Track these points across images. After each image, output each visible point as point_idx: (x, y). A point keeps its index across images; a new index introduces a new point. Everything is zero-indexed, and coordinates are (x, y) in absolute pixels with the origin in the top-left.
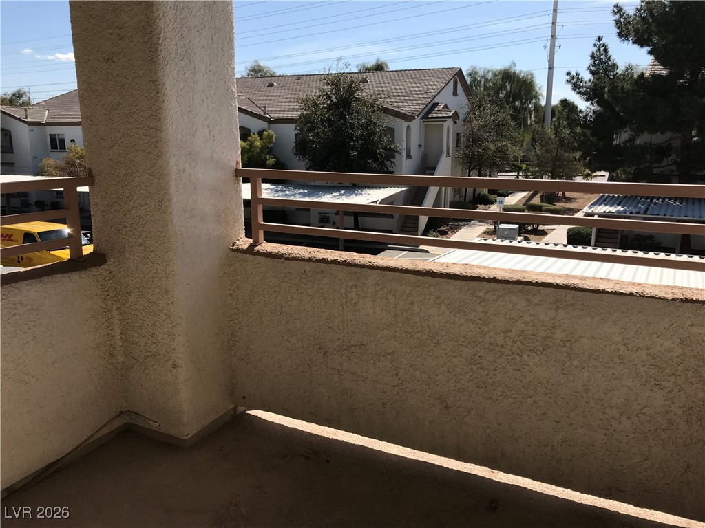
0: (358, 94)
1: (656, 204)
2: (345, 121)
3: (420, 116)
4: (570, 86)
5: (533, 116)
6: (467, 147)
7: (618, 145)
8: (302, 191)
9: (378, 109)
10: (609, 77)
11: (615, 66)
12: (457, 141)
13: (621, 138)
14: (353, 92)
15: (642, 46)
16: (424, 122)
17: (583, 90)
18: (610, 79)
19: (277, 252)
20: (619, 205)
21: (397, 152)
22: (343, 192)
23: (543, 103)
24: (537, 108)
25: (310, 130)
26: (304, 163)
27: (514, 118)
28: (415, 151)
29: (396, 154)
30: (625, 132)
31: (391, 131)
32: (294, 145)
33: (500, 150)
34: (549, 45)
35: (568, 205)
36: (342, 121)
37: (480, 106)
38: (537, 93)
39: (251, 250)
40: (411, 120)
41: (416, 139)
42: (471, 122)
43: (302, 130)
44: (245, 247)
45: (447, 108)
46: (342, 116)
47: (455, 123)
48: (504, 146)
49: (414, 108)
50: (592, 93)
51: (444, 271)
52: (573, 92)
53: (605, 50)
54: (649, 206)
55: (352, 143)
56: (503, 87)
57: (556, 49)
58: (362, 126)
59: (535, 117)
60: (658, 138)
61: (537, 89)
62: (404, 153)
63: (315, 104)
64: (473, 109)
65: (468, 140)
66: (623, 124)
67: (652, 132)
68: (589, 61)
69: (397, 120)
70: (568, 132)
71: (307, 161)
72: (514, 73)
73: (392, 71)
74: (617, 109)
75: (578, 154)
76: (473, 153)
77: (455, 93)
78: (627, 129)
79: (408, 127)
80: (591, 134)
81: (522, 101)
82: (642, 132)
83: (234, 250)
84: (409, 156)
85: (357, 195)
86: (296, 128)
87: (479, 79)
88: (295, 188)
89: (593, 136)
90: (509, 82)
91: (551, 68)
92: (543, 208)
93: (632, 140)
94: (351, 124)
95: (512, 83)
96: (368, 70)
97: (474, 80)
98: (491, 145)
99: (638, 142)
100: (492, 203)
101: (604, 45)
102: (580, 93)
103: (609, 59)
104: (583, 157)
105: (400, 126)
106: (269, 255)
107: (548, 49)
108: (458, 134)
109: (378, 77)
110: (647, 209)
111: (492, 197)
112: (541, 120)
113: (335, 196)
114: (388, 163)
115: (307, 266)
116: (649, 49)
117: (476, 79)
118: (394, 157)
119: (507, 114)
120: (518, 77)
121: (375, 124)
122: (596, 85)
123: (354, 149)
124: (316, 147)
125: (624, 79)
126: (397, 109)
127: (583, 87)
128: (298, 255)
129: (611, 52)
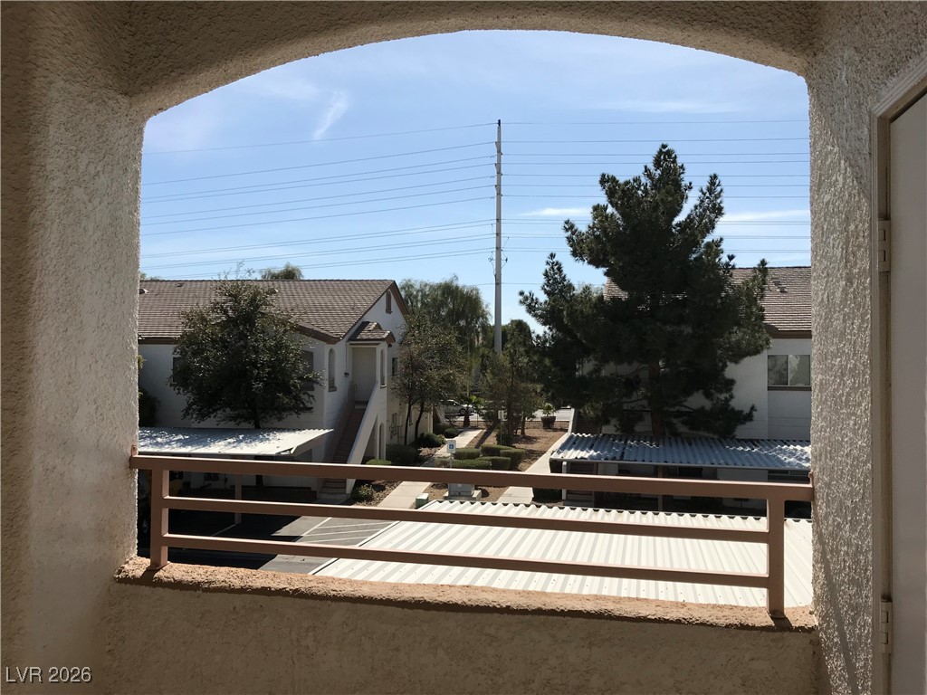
0: (263, 309)
1: (631, 446)
2: (246, 343)
3: (346, 339)
4: (523, 308)
5: (480, 338)
6: (406, 375)
7: (582, 377)
8: (181, 437)
9: (292, 328)
10: (565, 299)
11: (570, 287)
12: (393, 368)
13: (586, 368)
14: (258, 306)
15: (597, 267)
16: (351, 344)
17: (539, 312)
18: (567, 301)
19: (190, 579)
20: (591, 448)
21: (318, 383)
22: (241, 437)
23: (492, 322)
24: (485, 327)
25: (195, 354)
26: (185, 397)
27: (460, 341)
28: (340, 381)
29: (315, 385)
30: (588, 362)
31: (309, 356)
32: (171, 373)
33: (446, 380)
34: (494, 258)
35: (529, 447)
36: (242, 342)
37: (419, 326)
38: (484, 311)
39: (148, 578)
40: (334, 343)
41: (341, 365)
42: (409, 345)
43: (183, 353)
44: (139, 573)
45: (381, 329)
46: (242, 336)
47: (390, 346)
48: (450, 374)
49: (339, 328)
50: (548, 317)
51: (440, 599)
52: (528, 314)
53: (560, 269)
54: (624, 449)
55: (256, 372)
56: (443, 304)
57: (503, 262)
58: (270, 349)
59: (484, 339)
60: (625, 369)
61: (484, 306)
62: (326, 384)
63: (203, 319)
64: (411, 329)
65: (407, 367)
66: (586, 352)
67: (619, 362)
68: (542, 280)
69: (318, 342)
70: (526, 360)
71: (188, 395)
72: (457, 287)
73: (309, 281)
74: (579, 335)
75: (539, 387)
76: (414, 383)
77: (389, 310)
78: (591, 357)
79: (331, 351)
80: (552, 362)
81: (467, 321)
82: (607, 362)
83: (121, 581)
84: (332, 388)
85: (261, 441)
86: (175, 351)
87: (415, 293)
88: (170, 433)
89: (555, 366)
90: (452, 298)
91: (498, 284)
92: (502, 451)
93: (597, 370)
94: (254, 347)
95: (454, 298)
96: (275, 277)
97: (409, 295)
98: (434, 373)
99: (603, 373)
100: (438, 445)
101: (557, 263)
102: (535, 316)
103: (564, 279)
104: (545, 390)
105: (321, 350)
106: (178, 585)
107: (494, 262)
108: (393, 359)
109: (290, 286)
110: (623, 453)
111: (438, 437)
112: (491, 344)
113: (230, 443)
114: (305, 397)
115: (238, 600)
116: (605, 269)
117: (411, 294)
118: (313, 389)
119: (452, 337)
120: (461, 292)
121: (287, 347)
122: (552, 307)
123: (258, 378)
124: (203, 375)
125: (582, 301)
126: (316, 329)
127: (538, 309)
128: (223, 584)
129: (565, 271)
